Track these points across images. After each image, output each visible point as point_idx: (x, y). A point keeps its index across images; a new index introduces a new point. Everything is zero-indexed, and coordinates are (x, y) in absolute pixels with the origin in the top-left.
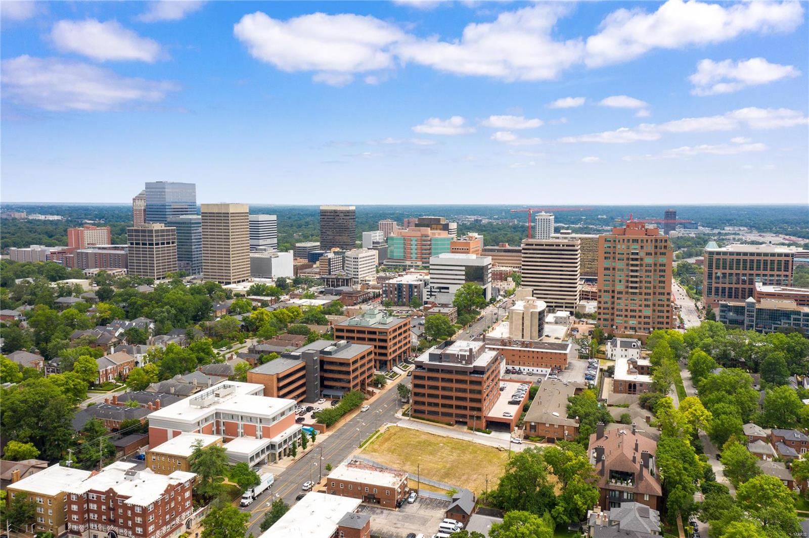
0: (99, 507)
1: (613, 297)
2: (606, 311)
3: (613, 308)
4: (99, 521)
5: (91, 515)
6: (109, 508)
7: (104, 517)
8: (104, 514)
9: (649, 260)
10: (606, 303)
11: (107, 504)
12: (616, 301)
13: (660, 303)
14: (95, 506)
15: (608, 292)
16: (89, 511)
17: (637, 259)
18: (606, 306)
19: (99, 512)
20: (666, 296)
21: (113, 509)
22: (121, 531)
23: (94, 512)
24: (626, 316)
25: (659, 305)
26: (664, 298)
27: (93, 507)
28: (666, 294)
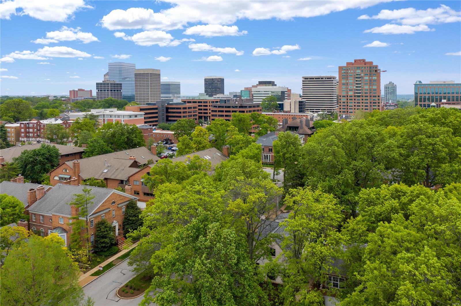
0: (33, 130)
1: (347, 99)
2: (344, 107)
3: (347, 106)
4: (33, 137)
5: (30, 134)
6: (38, 130)
7: (35, 135)
8: (35, 133)
9: (366, 78)
10: (344, 103)
11: (37, 128)
12: (349, 101)
13: (374, 101)
14: (32, 130)
15: (345, 96)
16: (29, 132)
17: (359, 78)
18: (344, 104)
19: (33, 133)
20: (377, 98)
21: (39, 130)
22: (42, 140)
23: (31, 133)
24: (355, 109)
25: (373, 103)
26: (376, 98)
27: (31, 130)
28: (377, 96)
